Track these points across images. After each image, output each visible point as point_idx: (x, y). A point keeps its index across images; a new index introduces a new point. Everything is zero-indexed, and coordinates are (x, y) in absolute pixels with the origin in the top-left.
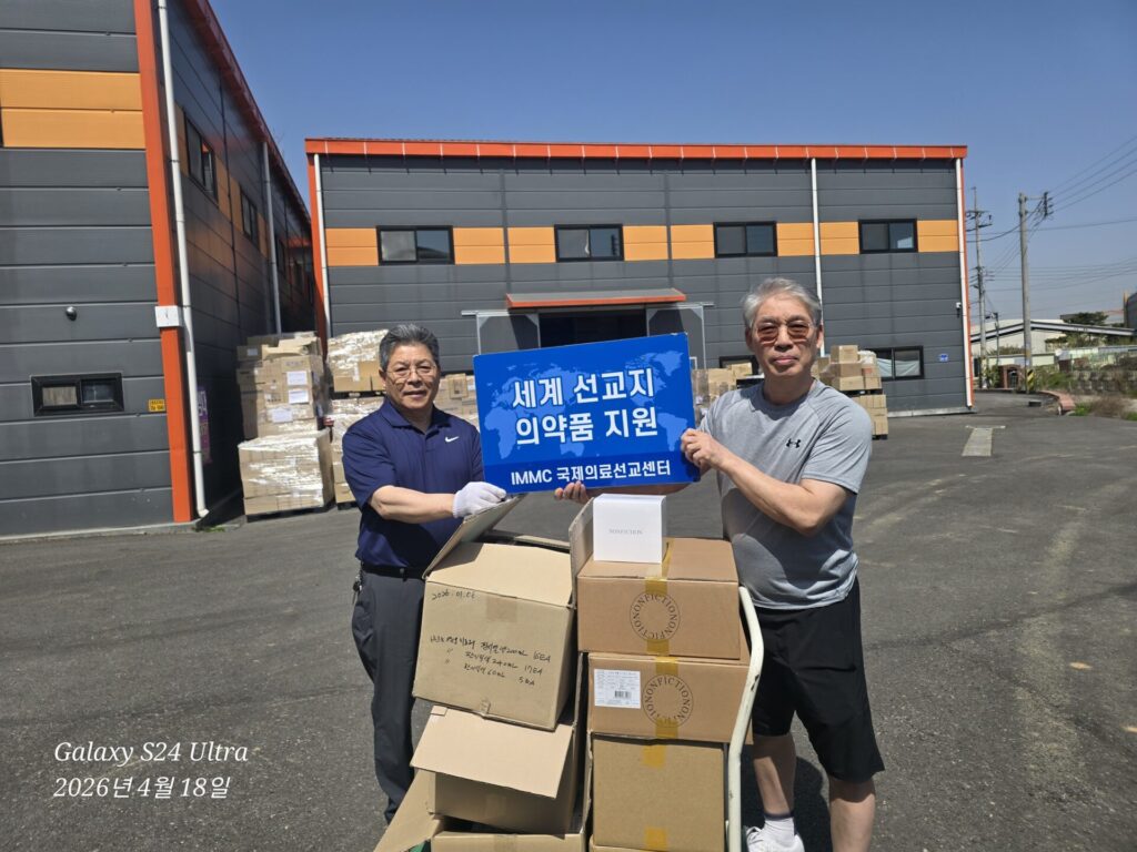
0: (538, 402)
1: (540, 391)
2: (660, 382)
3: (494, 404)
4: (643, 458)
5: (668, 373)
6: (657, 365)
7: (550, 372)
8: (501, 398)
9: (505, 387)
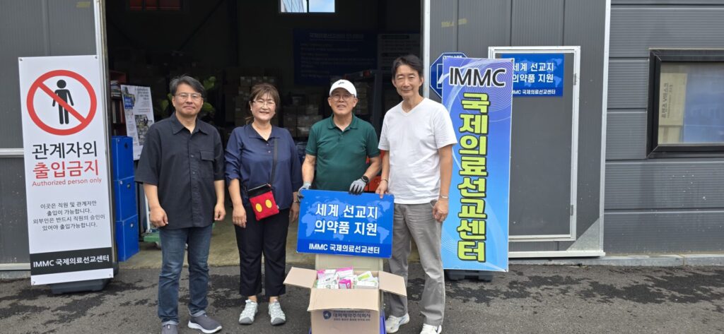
0: (327, 213)
1: (329, 209)
2: (380, 214)
3: (307, 212)
4: (368, 245)
5: (384, 210)
6: (380, 206)
7: (334, 202)
8: (310, 210)
9: (313, 205)
